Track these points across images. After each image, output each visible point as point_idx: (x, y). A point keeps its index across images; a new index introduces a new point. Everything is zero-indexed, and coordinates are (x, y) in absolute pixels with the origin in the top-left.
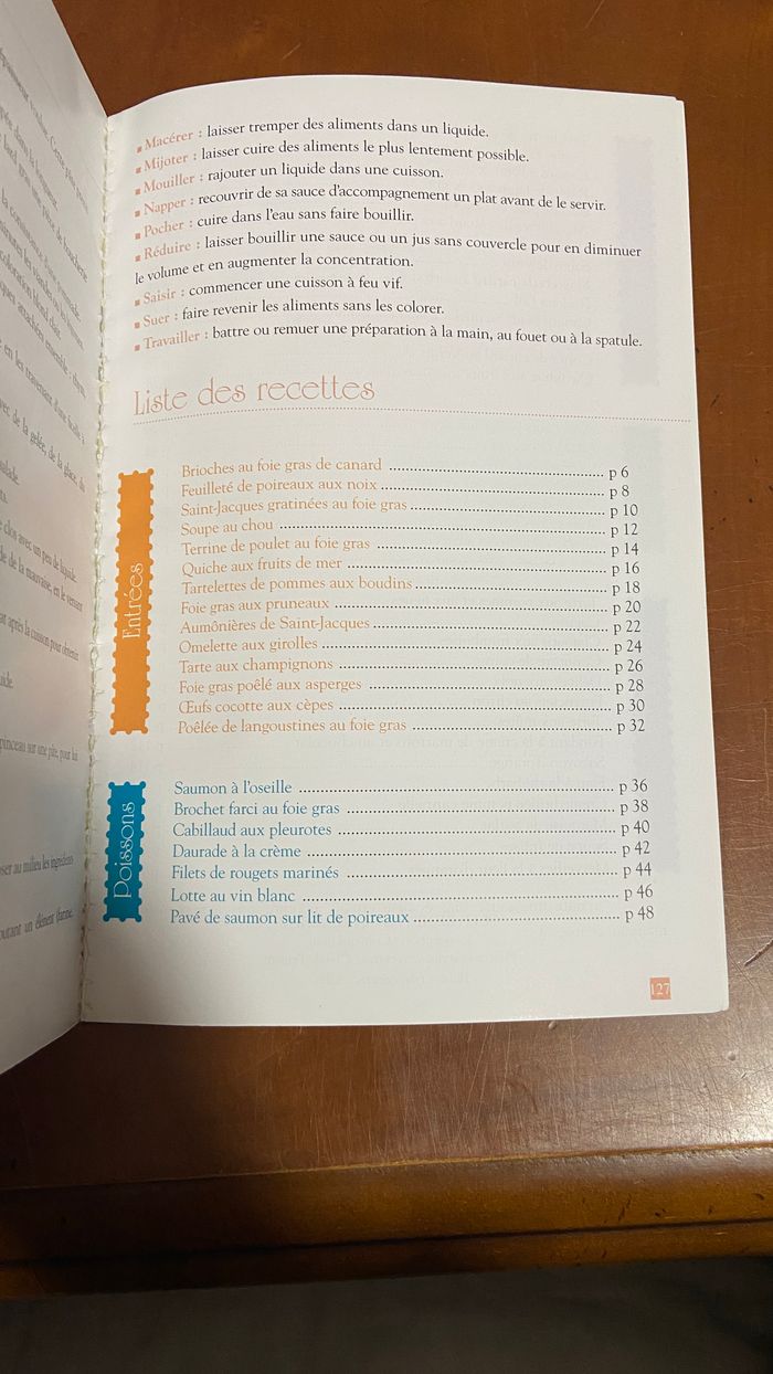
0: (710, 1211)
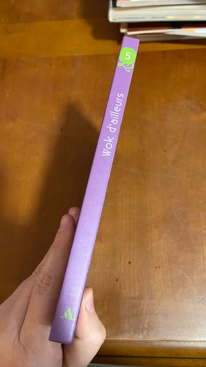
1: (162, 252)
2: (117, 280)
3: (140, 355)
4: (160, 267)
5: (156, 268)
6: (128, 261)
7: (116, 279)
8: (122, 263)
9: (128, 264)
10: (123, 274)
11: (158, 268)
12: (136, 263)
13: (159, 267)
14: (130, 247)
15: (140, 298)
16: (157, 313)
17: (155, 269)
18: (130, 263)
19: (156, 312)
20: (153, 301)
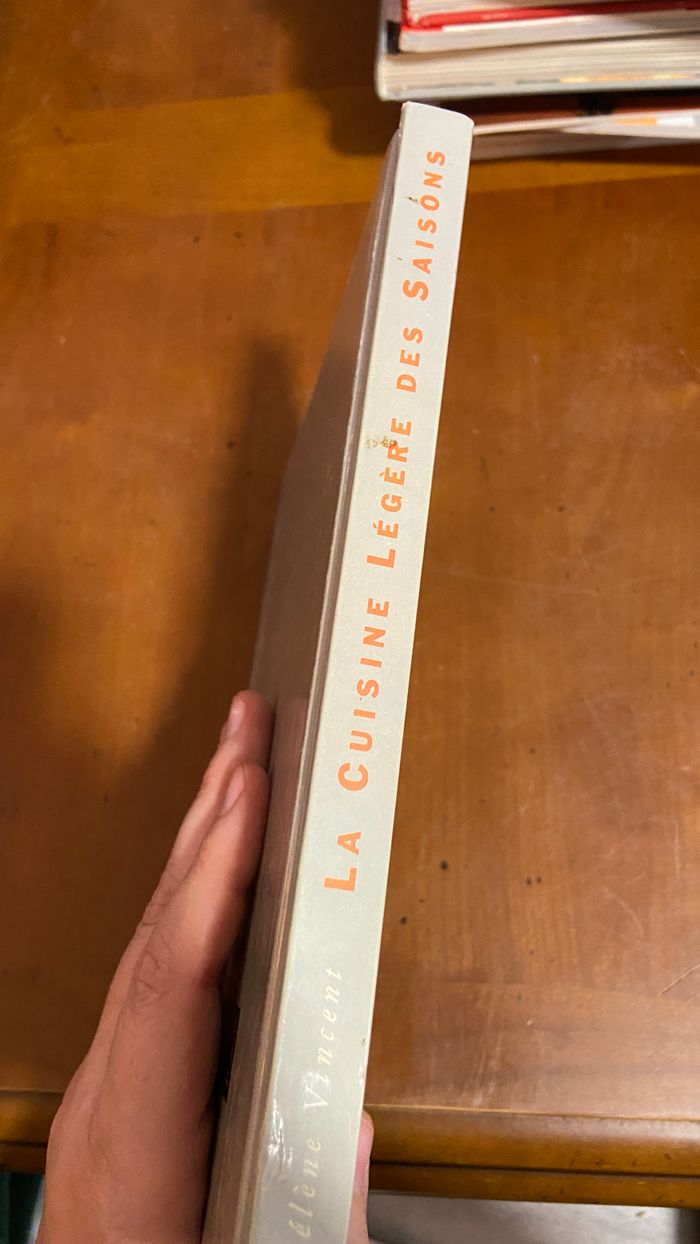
0: (634, 1164)
1: (548, 832)
2: (404, 921)
3: (476, 1160)
4: (543, 879)
5: (529, 882)
6: (439, 862)
7: (401, 918)
8: (420, 866)
9: (440, 870)
10: (422, 901)
11: (534, 883)
12: (466, 866)
13: (539, 880)
14: (445, 817)
15: (478, 976)
16: (532, 1026)
17: (524, 885)
18: (444, 866)
19: (529, 1023)
20: (518, 987)
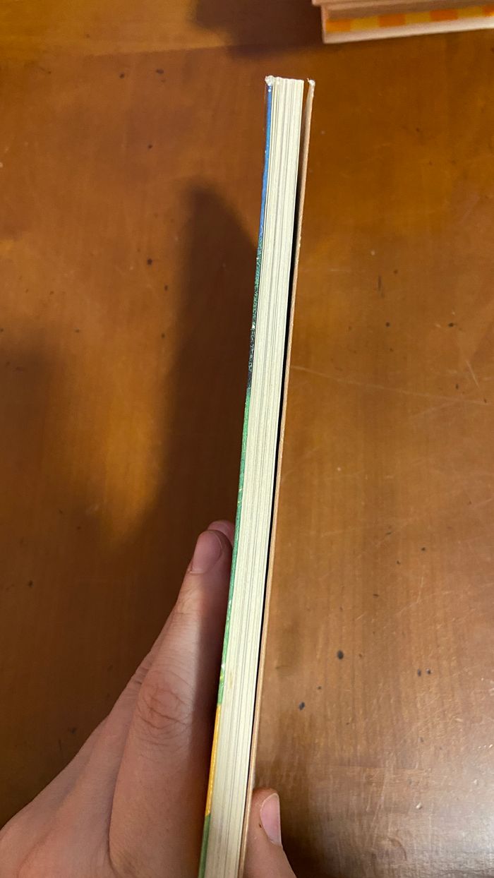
1: (438, 627)
2: (303, 706)
4: (432, 672)
5: (420, 674)
6: (336, 651)
7: (300, 703)
8: (318, 657)
9: (337, 659)
10: (320, 688)
11: (425, 674)
12: (360, 656)
13: (429, 672)
14: (341, 609)
15: (370, 762)
16: (420, 808)
17: (416, 675)
18: (341, 656)
19: (418, 807)
20: (409, 772)
